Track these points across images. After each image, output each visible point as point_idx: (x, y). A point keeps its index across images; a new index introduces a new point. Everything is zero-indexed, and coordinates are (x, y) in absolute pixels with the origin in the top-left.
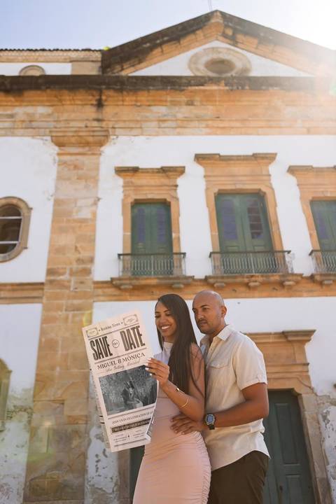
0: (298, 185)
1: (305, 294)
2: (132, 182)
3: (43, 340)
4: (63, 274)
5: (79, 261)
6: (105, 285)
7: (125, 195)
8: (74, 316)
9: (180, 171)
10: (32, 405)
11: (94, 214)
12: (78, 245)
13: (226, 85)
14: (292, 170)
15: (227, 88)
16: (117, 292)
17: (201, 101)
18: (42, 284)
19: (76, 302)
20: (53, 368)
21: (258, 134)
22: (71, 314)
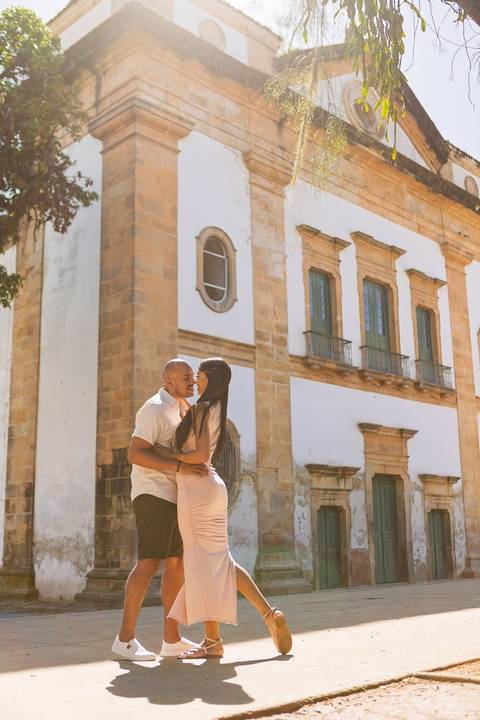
0: (411, 288)
1: (410, 397)
2: (309, 245)
3: (259, 408)
4: (267, 340)
5: (277, 326)
6: (297, 360)
7: (304, 259)
8: (279, 388)
9: (343, 244)
10: (255, 470)
11: (285, 274)
12: (276, 309)
13: (383, 155)
14: (411, 272)
15: (383, 159)
16: (304, 369)
17: (357, 160)
18: (254, 347)
19: (280, 373)
20: (268, 438)
21: (389, 219)
22: (276, 384)
